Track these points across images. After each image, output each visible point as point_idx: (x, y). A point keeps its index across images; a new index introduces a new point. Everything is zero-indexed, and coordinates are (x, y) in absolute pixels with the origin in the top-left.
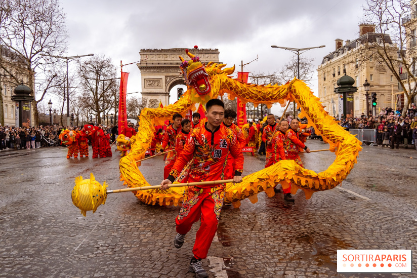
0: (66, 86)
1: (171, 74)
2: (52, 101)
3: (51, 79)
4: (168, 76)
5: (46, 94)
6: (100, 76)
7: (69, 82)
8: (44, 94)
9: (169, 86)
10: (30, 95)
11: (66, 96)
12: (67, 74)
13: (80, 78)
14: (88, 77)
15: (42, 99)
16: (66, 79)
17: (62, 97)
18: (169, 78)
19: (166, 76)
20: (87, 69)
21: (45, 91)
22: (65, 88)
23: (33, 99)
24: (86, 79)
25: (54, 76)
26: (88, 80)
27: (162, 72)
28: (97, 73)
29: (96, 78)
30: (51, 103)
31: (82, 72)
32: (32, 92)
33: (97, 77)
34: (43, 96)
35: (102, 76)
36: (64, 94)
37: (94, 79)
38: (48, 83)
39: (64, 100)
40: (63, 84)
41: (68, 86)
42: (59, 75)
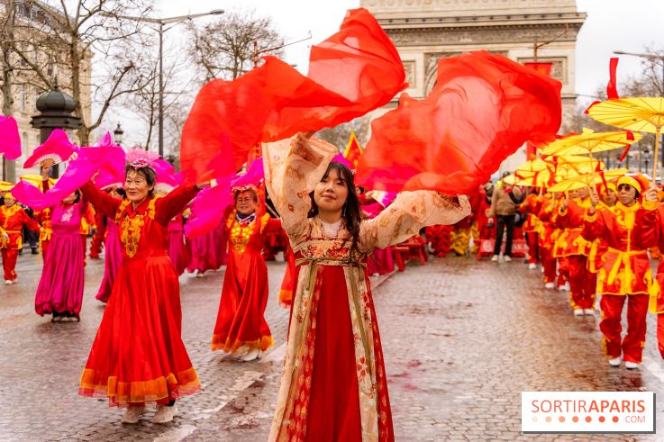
0: (157, 89)
1: (439, 49)
2: (122, 128)
3: (120, 75)
4: (432, 55)
5: (108, 110)
6: (243, 59)
7: (164, 79)
8: (104, 110)
9: (433, 81)
10: (73, 114)
11: (157, 113)
12: (161, 58)
13: (194, 66)
14: (216, 64)
15: (99, 121)
16: (158, 71)
17: (148, 119)
18: (434, 59)
19: (426, 54)
20: (213, 45)
21: (107, 104)
22: (154, 94)
23: (79, 123)
24: (210, 68)
25: (127, 69)
26: (215, 71)
27: (417, 42)
28: (237, 54)
29: (232, 66)
30: (121, 133)
31: (199, 53)
32: (77, 107)
33: (237, 64)
34: (102, 115)
35: (247, 62)
36: (153, 109)
37: (227, 68)
38: (114, 84)
39: (152, 124)
40: (148, 87)
41: (162, 89)
42: (138, 64)
